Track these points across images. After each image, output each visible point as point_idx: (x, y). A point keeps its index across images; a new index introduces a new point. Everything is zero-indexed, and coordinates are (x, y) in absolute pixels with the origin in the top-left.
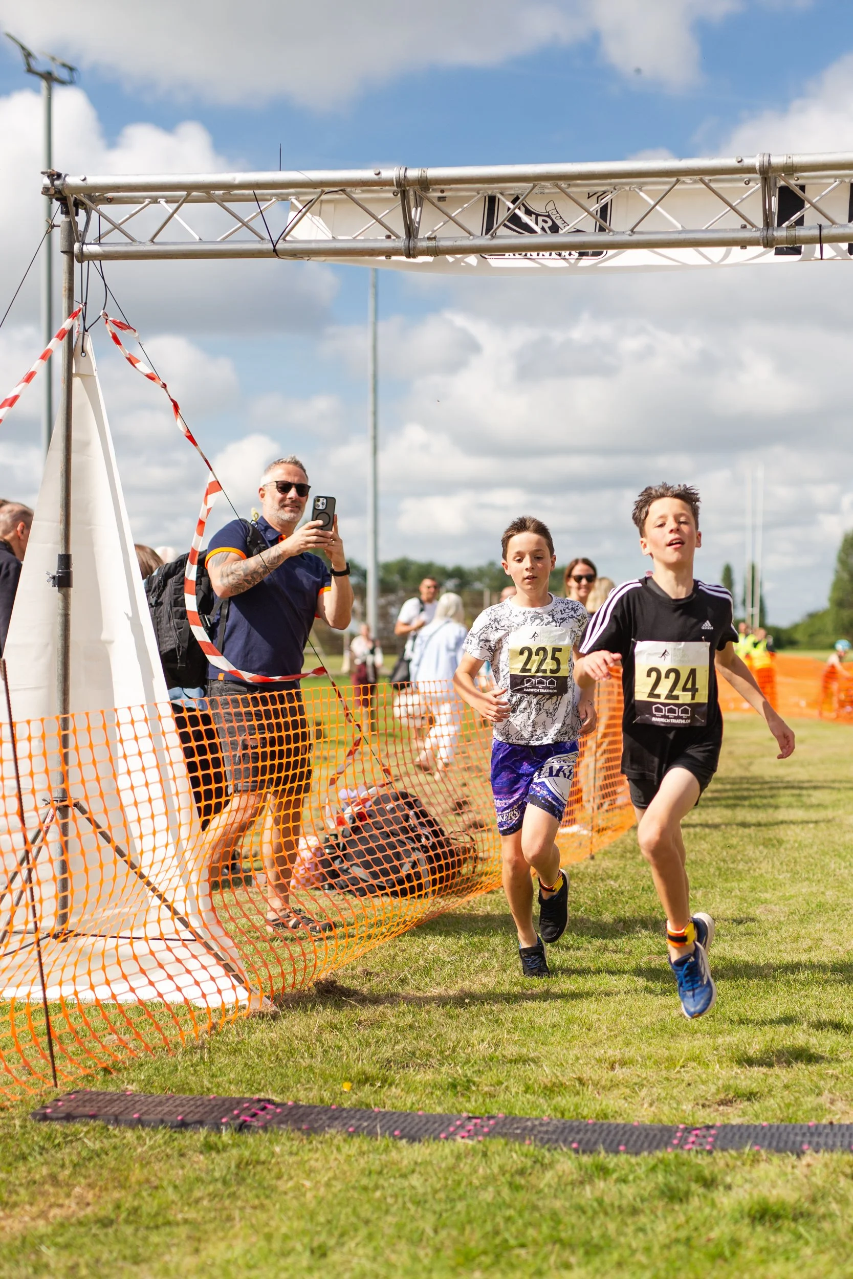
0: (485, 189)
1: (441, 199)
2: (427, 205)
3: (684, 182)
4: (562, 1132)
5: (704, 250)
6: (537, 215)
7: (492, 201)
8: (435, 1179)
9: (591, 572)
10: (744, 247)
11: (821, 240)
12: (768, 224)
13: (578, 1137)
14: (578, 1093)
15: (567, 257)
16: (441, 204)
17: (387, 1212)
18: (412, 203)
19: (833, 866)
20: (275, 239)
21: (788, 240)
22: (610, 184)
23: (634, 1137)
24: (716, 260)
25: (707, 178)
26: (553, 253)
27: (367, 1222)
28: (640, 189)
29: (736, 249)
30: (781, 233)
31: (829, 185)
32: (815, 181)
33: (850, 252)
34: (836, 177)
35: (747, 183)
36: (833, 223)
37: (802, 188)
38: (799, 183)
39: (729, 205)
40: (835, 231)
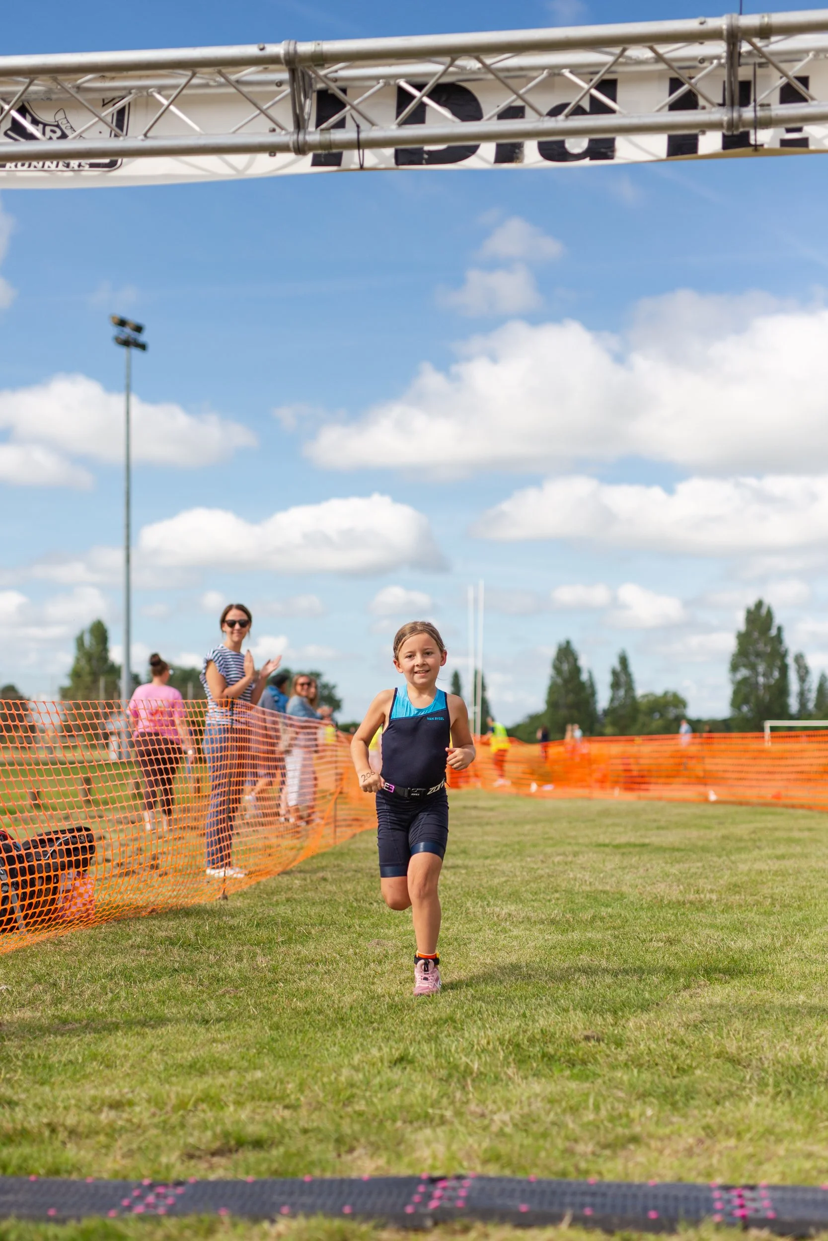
6: (46, 125)
9: (245, 617)
10: (272, 154)
11: (359, 145)
12: (300, 127)
15: (76, 168)
21: (321, 146)
26: (61, 164)
28: (159, 93)
29: (264, 157)
30: (313, 135)
31: (372, 87)
32: (357, 83)
33: (398, 163)
34: (377, 78)
35: (279, 84)
36: (373, 124)
37: (344, 91)
38: (339, 84)
39: (259, 108)
40: (376, 134)
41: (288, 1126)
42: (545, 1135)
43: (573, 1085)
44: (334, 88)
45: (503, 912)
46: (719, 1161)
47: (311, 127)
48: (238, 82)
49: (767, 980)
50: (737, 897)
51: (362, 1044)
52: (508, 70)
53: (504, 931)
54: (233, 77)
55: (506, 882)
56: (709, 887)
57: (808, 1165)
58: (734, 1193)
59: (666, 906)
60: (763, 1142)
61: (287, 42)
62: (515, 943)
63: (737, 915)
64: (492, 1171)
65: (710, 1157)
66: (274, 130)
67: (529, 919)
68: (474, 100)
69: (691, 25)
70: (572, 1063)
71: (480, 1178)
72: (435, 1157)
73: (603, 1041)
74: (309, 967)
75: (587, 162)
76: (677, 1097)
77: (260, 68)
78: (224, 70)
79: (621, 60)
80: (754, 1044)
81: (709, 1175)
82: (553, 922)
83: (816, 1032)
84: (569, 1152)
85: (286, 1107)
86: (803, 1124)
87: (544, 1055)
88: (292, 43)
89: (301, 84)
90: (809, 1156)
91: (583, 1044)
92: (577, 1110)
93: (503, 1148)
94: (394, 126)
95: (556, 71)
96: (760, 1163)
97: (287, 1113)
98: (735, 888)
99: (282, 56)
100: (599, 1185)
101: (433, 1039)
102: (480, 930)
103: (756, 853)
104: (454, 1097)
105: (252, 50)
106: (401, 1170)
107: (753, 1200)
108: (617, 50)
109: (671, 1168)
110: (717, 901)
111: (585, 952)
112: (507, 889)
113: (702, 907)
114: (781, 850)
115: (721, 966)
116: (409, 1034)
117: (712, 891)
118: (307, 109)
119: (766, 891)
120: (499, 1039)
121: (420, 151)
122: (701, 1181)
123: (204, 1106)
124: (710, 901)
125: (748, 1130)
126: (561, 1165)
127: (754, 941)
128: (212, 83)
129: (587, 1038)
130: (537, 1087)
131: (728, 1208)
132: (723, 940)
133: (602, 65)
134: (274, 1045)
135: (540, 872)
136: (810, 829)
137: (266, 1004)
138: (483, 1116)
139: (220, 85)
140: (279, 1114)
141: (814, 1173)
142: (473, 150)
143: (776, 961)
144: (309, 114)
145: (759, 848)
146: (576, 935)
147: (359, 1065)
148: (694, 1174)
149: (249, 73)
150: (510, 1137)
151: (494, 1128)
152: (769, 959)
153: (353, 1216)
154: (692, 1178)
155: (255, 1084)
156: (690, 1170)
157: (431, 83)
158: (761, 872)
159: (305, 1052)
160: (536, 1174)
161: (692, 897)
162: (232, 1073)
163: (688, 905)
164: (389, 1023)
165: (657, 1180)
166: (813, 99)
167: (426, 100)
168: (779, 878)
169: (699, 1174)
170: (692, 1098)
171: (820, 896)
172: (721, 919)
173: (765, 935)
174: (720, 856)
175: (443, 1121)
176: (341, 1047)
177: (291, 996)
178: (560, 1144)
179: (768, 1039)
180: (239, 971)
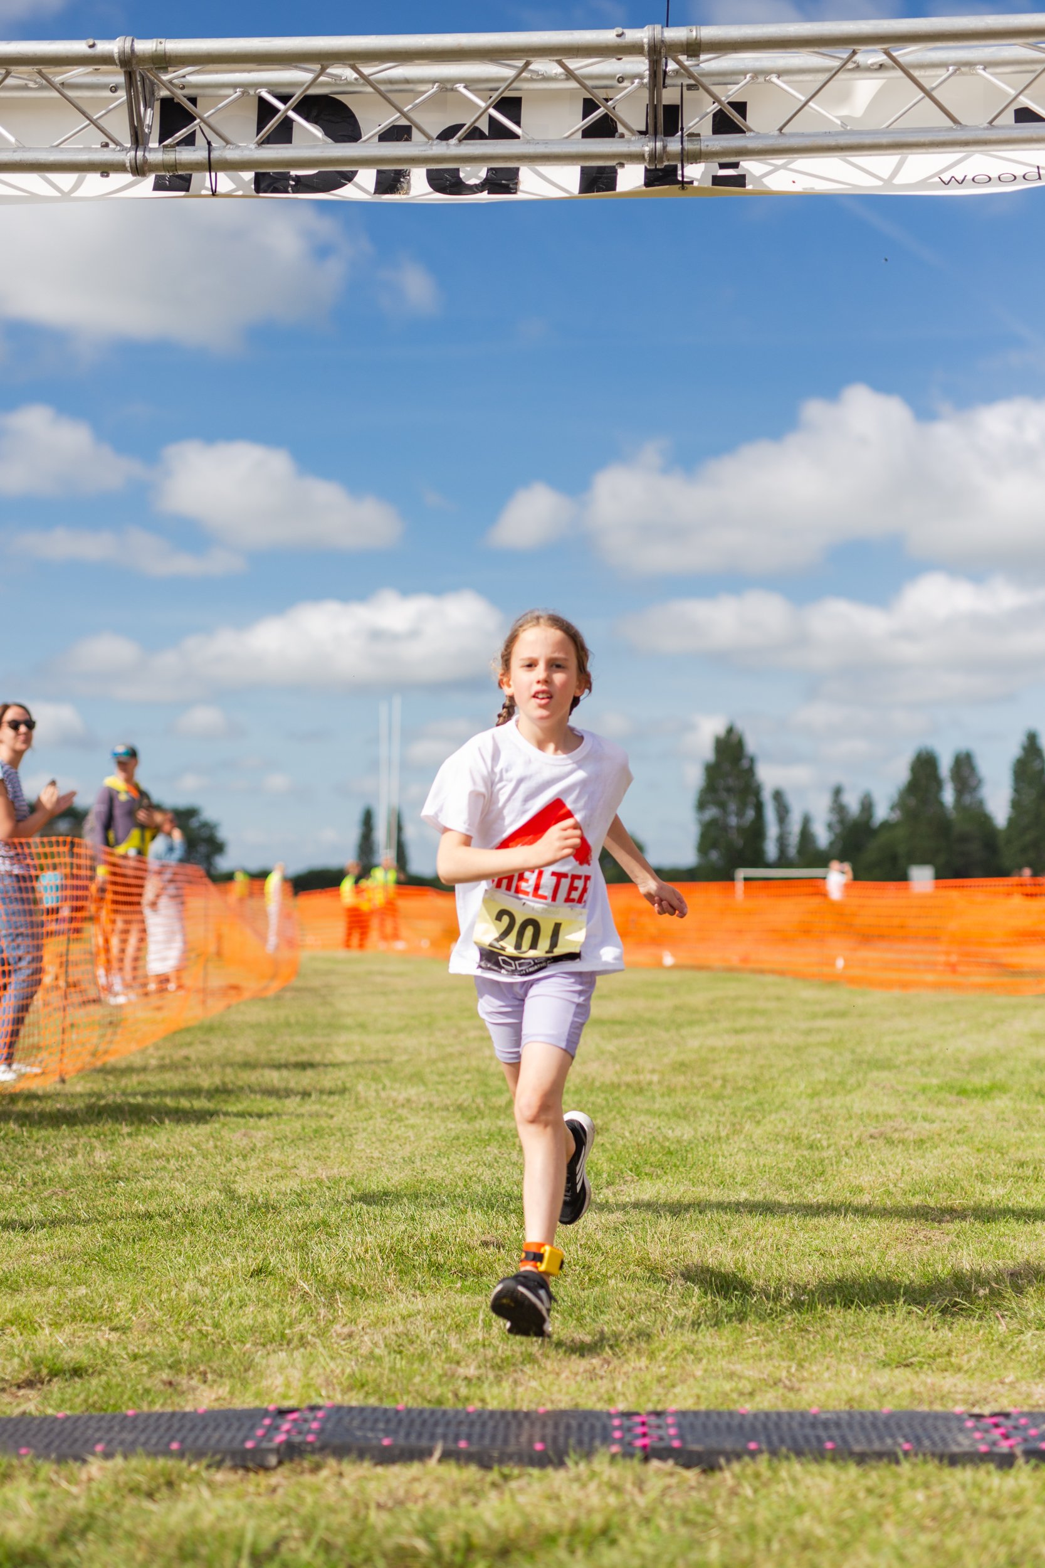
5: (55, 177)
10: (104, 174)
11: (210, 166)
12: (139, 142)
21: (165, 166)
24: (67, 190)
25: (48, 70)
29: (93, 178)
30: (155, 153)
31: (229, 96)
32: (209, 91)
33: (258, 190)
34: (234, 86)
35: (114, 89)
36: (227, 142)
37: (193, 100)
38: (186, 92)
39: (88, 118)
40: (231, 154)
41: (115, 1350)
42: (422, 1357)
43: (463, 1300)
44: (180, 95)
45: (401, 1098)
46: (623, 1383)
47: (154, 144)
48: (63, 84)
49: (706, 1175)
50: (682, 1078)
51: (212, 1255)
52: (391, 82)
53: (400, 1119)
54: (58, 79)
55: (408, 1061)
56: (649, 1066)
57: (727, 1386)
58: (637, 1419)
59: (599, 1088)
60: (680, 1360)
61: (122, 38)
62: (411, 1133)
63: (680, 1098)
64: (354, 1400)
65: (612, 1380)
66: (106, 145)
67: (431, 1105)
68: (353, 116)
69: (608, 36)
70: (463, 1274)
71: (339, 1409)
72: (288, 1385)
73: (504, 1247)
74: (158, 1163)
75: (484, 197)
76: (585, 1312)
77: (90, 69)
78: (46, 70)
79: (524, 74)
80: (682, 1248)
81: (610, 1400)
82: (460, 1108)
83: (757, 1235)
84: (448, 1377)
85: (114, 1329)
86: (727, 1341)
87: (431, 1264)
88: (129, 39)
89: (140, 89)
90: (731, 1376)
91: (480, 1251)
92: (465, 1328)
93: (371, 1373)
94: (253, 146)
95: (449, 86)
96: (673, 1386)
97: (114, 1336)
98: (681, 1067)
99: (116, 56)
100: (480, 1414)
101: (301, 1247)
102: (371, 1118)
103: (711, 1027)
104: (319, 1314)
105: (79, 47)
106: (246, 1401)
107: (659, 1427)
108: (520, 63)
109: (567, 1393)
110: (660, 1082)
111: (494, 1144)
112: (409, 1070)
113: (639, 1090)
114: (742, 1022)
115: (652, 1159)
116: (270, 1241)
117: (653, 1071)
118: (148, 121)
119: (717, 1071)
120: (379, 1246)
121: (286, 177)
122: (600, 1406)
123: (14, 1329)
124: (650, 1083)
125: (663, 1350)
126: (438, 1391)
127: (695, 1130)
128: (31, 85)
129: (485, 1244)
130: (419, 1303)
131: (628, 1438)
132: (659, 1128)
133: (504, 80)
134: (107, 1256)
135: (449, 1050)
136: (779, 998)
137: (100, 1208)
138: (350, 1335)
139: (41, 88)
140: (104, 1336)
141: (735, 1396)
142: (349, 177)
143: (720, 1153)
144: (150, 127)
145: (716, 1021)
146: (484, 1125)
147: (206, 1277)
148: (594, 1398)
149: (75, 74)
150: (379, 1359)
151: (364, 1351)
152: (712, 1150)
153: (181, 1455)
154: (591, 1403)
155: (77, 1303)
156: (590, 1394)
157: (298, 94)
158: (713, 1049)
159: (144, 1264)
160: (406, 1401)
161: (629, 1078)
162: (51, 1289)
163: (623, 1088)
164: (249, 1229)
165: (549, 1407)
166: (750, 130)
167: (292, 114)
168: (734, 1056)
169: (600, 1399)
170: (602, 1312)
171: (780, 1076)
172: (659, 1104)
173: (710, 1122)
174: (667, 1030)
175: (303, 1342)
176: (188, 1257)
177: (131, 1197)
178: (438, 1366)
179: (698, 1244)
180: (71, 1169)
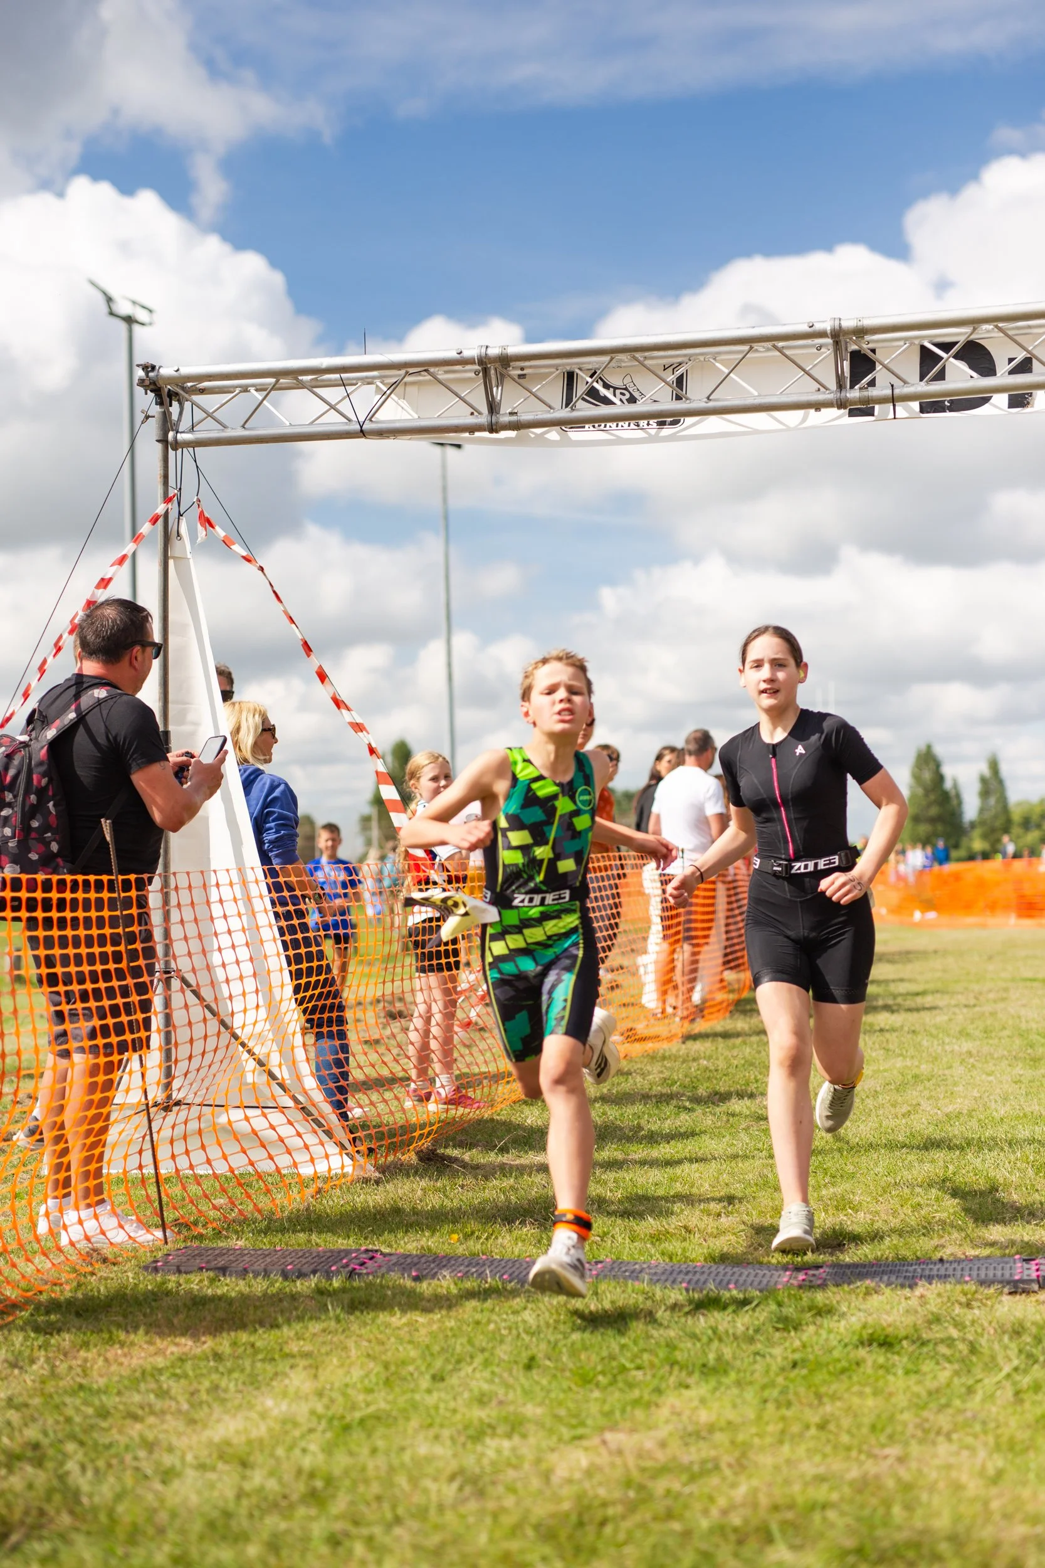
0: (563, 365)
1: (522, 376)
2: (509, 384)
3: (756, 351)
4: (671, 1273)
5: (779, 415)
6: (615, 389)
7: (570, 377)
8: (547, 1314)
10: (818, 409)
11: (893, 400)
12: (841, 386)
13: (687, 1278)
14: (685, 1240)
15: (646, 427)
16: (521, 381)
17: (502, 1342)
18: (494, 383)
19: (925, 1043)
20: (361, 419)
21: (862, 401)
22: (685, 356)
23: (744, 1277)
24: (792, 424)
25: (780, 344)
26: (632, 423)
27: (483, 1350)
28: (714, 359)
29: (812, 412)
30: (854, 394)
31: (901, 347)
32: (885, 345)
33: (922, 411)
34: (905, 339)
35: (819, 348)
36: (905, 382)
37: (873, 351)
38: (871, 346)
39: (803, 370)
40: (907, 390)
44: (864, 349)
47: (850, 387)
61: (834, 321)
66: (818, 390)
68: (989, 353)
78: (778, 344)
88: (839, 321)
89: (841, 348)
94: (922, 384)
99: (828, 330)
105: (802, 327)
118: (845, 371)
121: (943, 402)
142: (986, 400)
144: (846, 374)
153: (977, 1284)
157: (957, 345)
167: (951, 359)
